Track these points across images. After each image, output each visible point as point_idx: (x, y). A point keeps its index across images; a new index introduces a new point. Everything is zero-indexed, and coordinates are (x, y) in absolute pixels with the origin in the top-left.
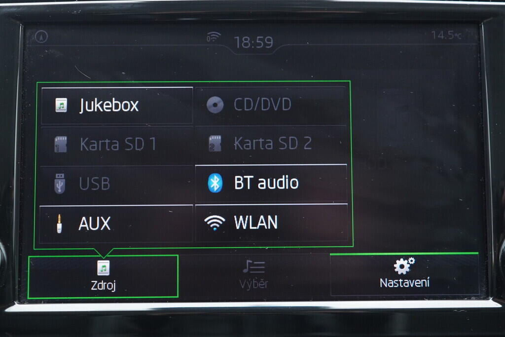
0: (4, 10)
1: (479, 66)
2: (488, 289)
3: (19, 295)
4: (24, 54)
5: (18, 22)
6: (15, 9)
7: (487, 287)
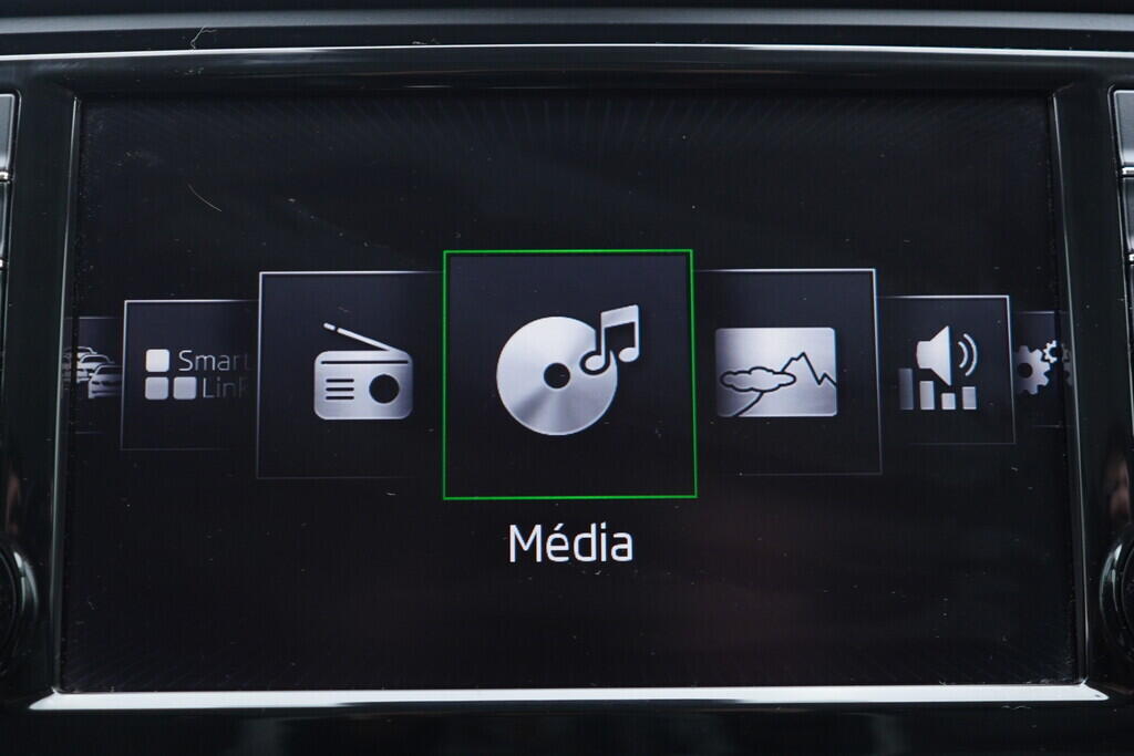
0: (41, 68)
1: (1049, 186)
2: (1076, 661)
3: (62, 673)
4: (80, 159)
5: (70, 93)
6: (64, 66)
7: (1075, 655)
